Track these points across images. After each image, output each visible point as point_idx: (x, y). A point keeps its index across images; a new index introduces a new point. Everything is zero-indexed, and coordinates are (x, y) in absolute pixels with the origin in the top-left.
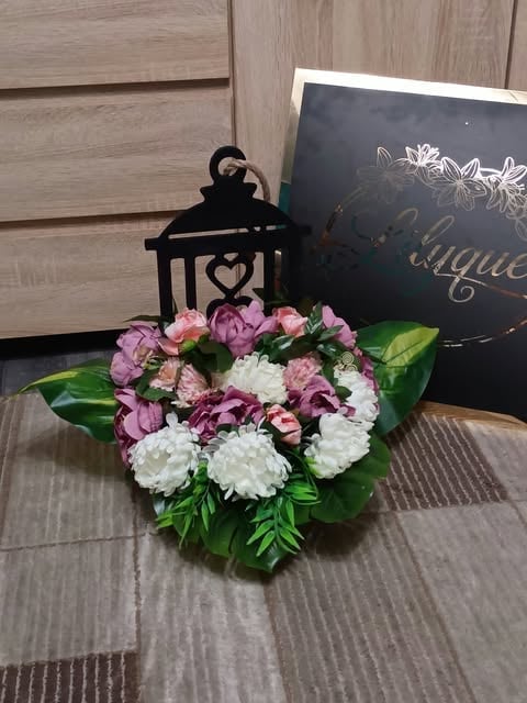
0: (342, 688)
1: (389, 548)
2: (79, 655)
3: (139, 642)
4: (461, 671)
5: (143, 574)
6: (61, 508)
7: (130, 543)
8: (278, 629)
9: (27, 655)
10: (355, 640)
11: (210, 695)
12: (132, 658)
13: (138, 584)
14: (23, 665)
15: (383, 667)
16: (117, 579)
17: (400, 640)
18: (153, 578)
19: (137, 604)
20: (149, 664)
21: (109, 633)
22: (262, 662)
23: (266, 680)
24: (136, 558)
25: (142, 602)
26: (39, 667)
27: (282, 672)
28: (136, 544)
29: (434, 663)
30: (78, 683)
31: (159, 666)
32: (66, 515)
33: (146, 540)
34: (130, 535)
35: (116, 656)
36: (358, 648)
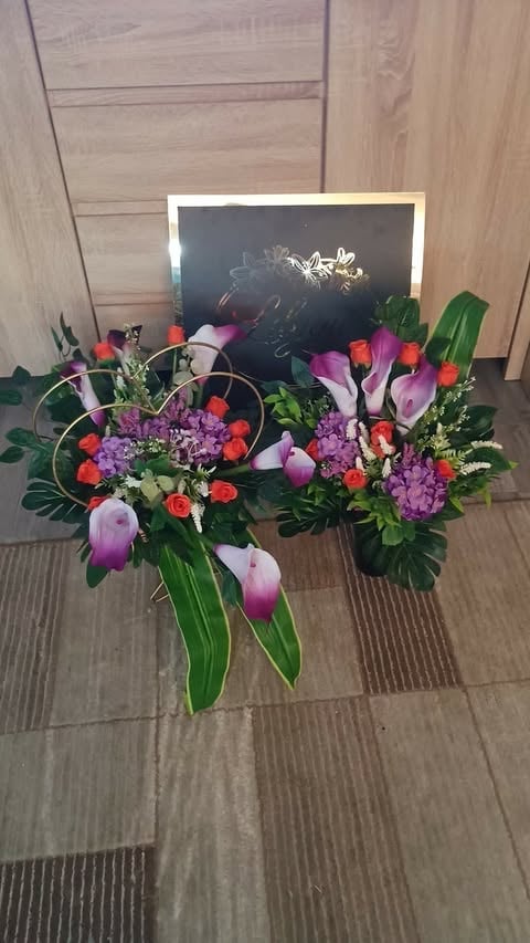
0: (310, 893)
1: (359, 740)
2: (110, 848)
3: (156, 836)
4: (405, 879)
5: (161, 765)
6: (99, 680)
7: (154, 721)
8: (265, 827)
9: (70, 845)
10: (325, 844)
11: (209, 895)
12: (151, 852)
13: (158, 771)
14: (67, 856)
15: (344, 874)
16: (142, 764)
17: (360, 843)
18: (169, 766)
19: (157, 793)
20: (164, 859)
21: (134, 825)
22: (251, 862)
24: (157, 744)
25: (161, 790)
26: (80, 859)
27: (266, 874)
28: (158, 726)
29: (385, 870)
30: (109, 881)
31: (172, 864)
32: (102, 688)
33: (166, 721)
34: (154, 715)
35: (139, 850)
36: (326, 851)
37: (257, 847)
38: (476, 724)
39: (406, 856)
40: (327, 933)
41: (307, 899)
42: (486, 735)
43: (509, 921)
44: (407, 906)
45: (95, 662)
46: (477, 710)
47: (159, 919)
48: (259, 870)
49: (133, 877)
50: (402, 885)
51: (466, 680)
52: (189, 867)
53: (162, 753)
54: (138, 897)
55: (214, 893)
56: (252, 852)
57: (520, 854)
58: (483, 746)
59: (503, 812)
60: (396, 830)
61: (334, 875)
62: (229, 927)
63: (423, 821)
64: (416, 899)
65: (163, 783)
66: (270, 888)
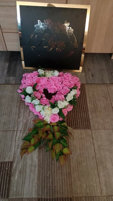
0: (48, 175)
2: (2, 161)
3: (13, 159)
5: (16, 142)
6: (4, 120)
7: (16, 131)
8: (39, 159)
10: (53, 164)
11: (24, 174)
12: (12, 163)
13: (15, 144)
15: (57, 171)
18: (18, 143)
19: (15, 149)
20: (14, 165)
21: (8, 156)
22: (35, 167)
23: (35, 172)
24: (16, 137)
25: (16, 148)
27: (38, 171)
29: (66, 172)
31: (16, 166)
32: (4, 122)
33: (19, 132)
34: (16, 130)
35: (9, 162)
36: (53, 166)
37: (37, 164)
38: (93, 139)
39: (72, 168)
40: (51, 186)
41: (47, 177)
42: (95, 141)
43: (94, 187)
44: (70, 181)
45: (3, 116)
46: (94, 135)
47: (12, 179)
48: (37, 169)
49: (7, 169)
50: (70, 176)
51: (92, 128)
52: (20, 167)
53: (17, 139)
54: (7, 173)
55: (25, 174)
56: (36, 164)
57: (99, 170)
58: (94, 144)
59: (96, 160)
60: (70, 162)
61: (54, 172)
62: (28, 182)
63: (77, 160)
64: (73, 179)
65: (16, 147)
66: (39, 173)
